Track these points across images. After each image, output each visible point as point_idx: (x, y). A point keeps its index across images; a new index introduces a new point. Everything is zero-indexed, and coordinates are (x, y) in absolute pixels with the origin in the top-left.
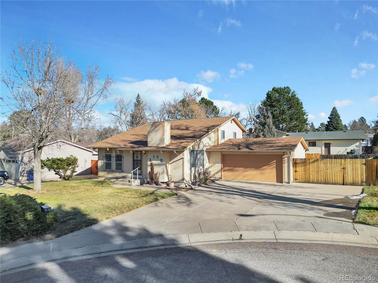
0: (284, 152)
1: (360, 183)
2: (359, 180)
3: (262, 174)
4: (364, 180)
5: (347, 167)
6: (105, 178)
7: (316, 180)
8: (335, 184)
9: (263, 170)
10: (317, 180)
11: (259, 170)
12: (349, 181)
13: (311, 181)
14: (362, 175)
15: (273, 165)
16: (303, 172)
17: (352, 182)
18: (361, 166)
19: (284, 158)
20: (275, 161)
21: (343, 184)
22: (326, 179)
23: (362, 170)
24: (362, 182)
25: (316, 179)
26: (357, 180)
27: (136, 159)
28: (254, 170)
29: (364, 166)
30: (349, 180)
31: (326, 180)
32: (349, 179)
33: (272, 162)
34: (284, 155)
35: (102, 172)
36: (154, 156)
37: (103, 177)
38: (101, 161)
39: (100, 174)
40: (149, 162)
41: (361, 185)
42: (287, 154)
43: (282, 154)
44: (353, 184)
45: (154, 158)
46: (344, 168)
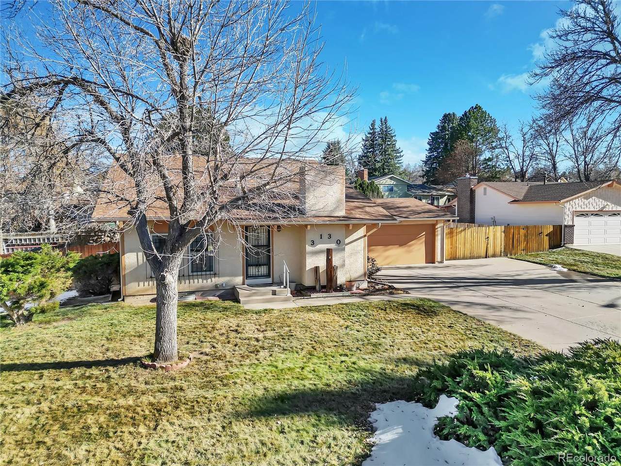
0: (437, 220)
1: (499, 253)
2: (498, 250)
3: (410, 252)
4: (503, 251)
5: (490, 237)
7: (462, 256)
9: (410, 246)
10: (463, 254)
11: (405, 247)
12: (491, 253)
13: (457, 256)
14: (501, 245)
15: (422, 238)
16: (449, 246)
17: (493, 253)
18: (501, 235)
19: (437, 228)
20: (424, 233)
21: (486, 257)
22: (472, 253)
23: (501, 237)
24: (501, 252)
27: (253, 241)
28: (398, 248)
29: (503, 234)
30: (491, 250)
31: (472, 255)
33: (422, 235)
34: (436, 224)
35: (140, 283)
36: (321, 235)
37: (143, 295)
38: (136, 254)
39: (131, 287)
40: (309, 248)
41: (500, 256)
42: (440, 223)
43: (435, 222)
44: (494, 256)
45: (321, 238)
46: (488, 237)
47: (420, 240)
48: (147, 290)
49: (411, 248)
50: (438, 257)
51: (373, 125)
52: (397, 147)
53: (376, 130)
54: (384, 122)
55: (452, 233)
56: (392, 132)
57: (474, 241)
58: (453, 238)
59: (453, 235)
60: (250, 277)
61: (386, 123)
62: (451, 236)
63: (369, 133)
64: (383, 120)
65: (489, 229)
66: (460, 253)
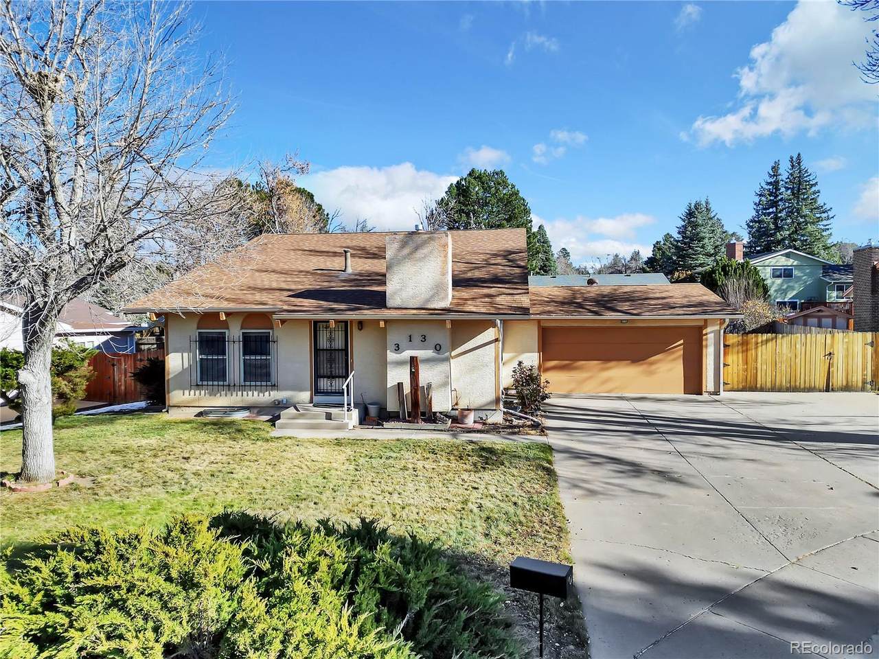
0: (706, 320)
1: (860, 384)
2: (857, 379)
3: (651, 373)
4: (869, 379)
5: (835, 352)
6: (202, 409)
7: (769, 385)
8: (810, 389)
9: (652, 364)
10: (773, 383)
11: (642, 364)
12: (840, 383)
13: (759, 386)
14: (864, 368)
15: (678, 350)
16: (741, 367)
17: (844, 383)
18: (864, 349)
19: (706, 334)
20: (682, 341)
21: (827, 390)
22: (793, 380)
23: (864, 356)
24: (864, 382)
25: (769, 380)
26: (854, 379)
27: (324, 343)
28: (627, 365)
29: (869, 349)
30: (840, 379)
31: (793, 384)
32: (838, 379)
34: (705, 326)
35: (185, 391)
36: (410, 336)
37: (189, 407)
38: (181, 354)
39: (176, 396)
40: (391, 356)
41: (863, 389)
42: (713, 325)
43: (702, 323)
44: (847, 388)
45: (410, 341)
46: (830, 354)
47: (673, 353)
48: (193, 401)
49: (654, 367)
50: (709, 383)
51: (775, 168)
52: (820, 202)
53: (780, 178)
54: (796, 162)
55: (747, 345)
56: (811, 178)
57: (798, 360)
58: (749, 353)
59: (749, 346)
60: (320, 393)
61: (799, 163)
62: (745, 348)
63: (768, 184)
64: (794, 159)
65: (833, 336)
66: (764, 378)
